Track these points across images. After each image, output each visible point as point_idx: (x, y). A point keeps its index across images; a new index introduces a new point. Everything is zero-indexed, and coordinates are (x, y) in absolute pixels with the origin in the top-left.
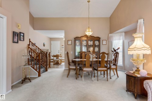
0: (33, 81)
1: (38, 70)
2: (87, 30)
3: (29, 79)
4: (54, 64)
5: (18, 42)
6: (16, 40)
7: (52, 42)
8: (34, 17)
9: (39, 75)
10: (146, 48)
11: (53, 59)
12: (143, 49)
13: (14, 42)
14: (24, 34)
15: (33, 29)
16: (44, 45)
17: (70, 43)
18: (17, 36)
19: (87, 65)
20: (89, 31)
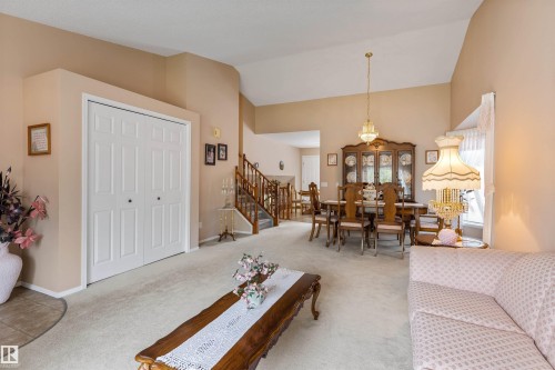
0: (240, 241)
1: (253, 220)
2: (365, 129)
3: (231, 235)
4: (303, 214)
5: (214, 164)
6: (210, 159)
7: (304, 158)
8: (255, 105)
9: (255, 232)
10: (454, 176)
11: (299, 202)
12: (448, 176)
13: (207, 163)
14: (226, 146)
15: (252, 133)
16: (281, 167)
17: (332, 160)
18: (213, 152)
19: (348, 215)
20: (368, 132)
